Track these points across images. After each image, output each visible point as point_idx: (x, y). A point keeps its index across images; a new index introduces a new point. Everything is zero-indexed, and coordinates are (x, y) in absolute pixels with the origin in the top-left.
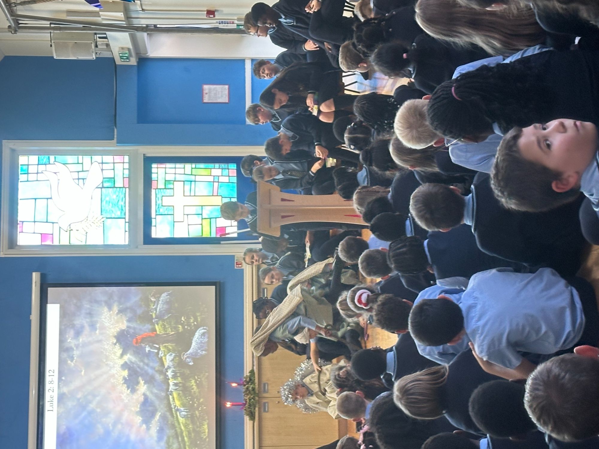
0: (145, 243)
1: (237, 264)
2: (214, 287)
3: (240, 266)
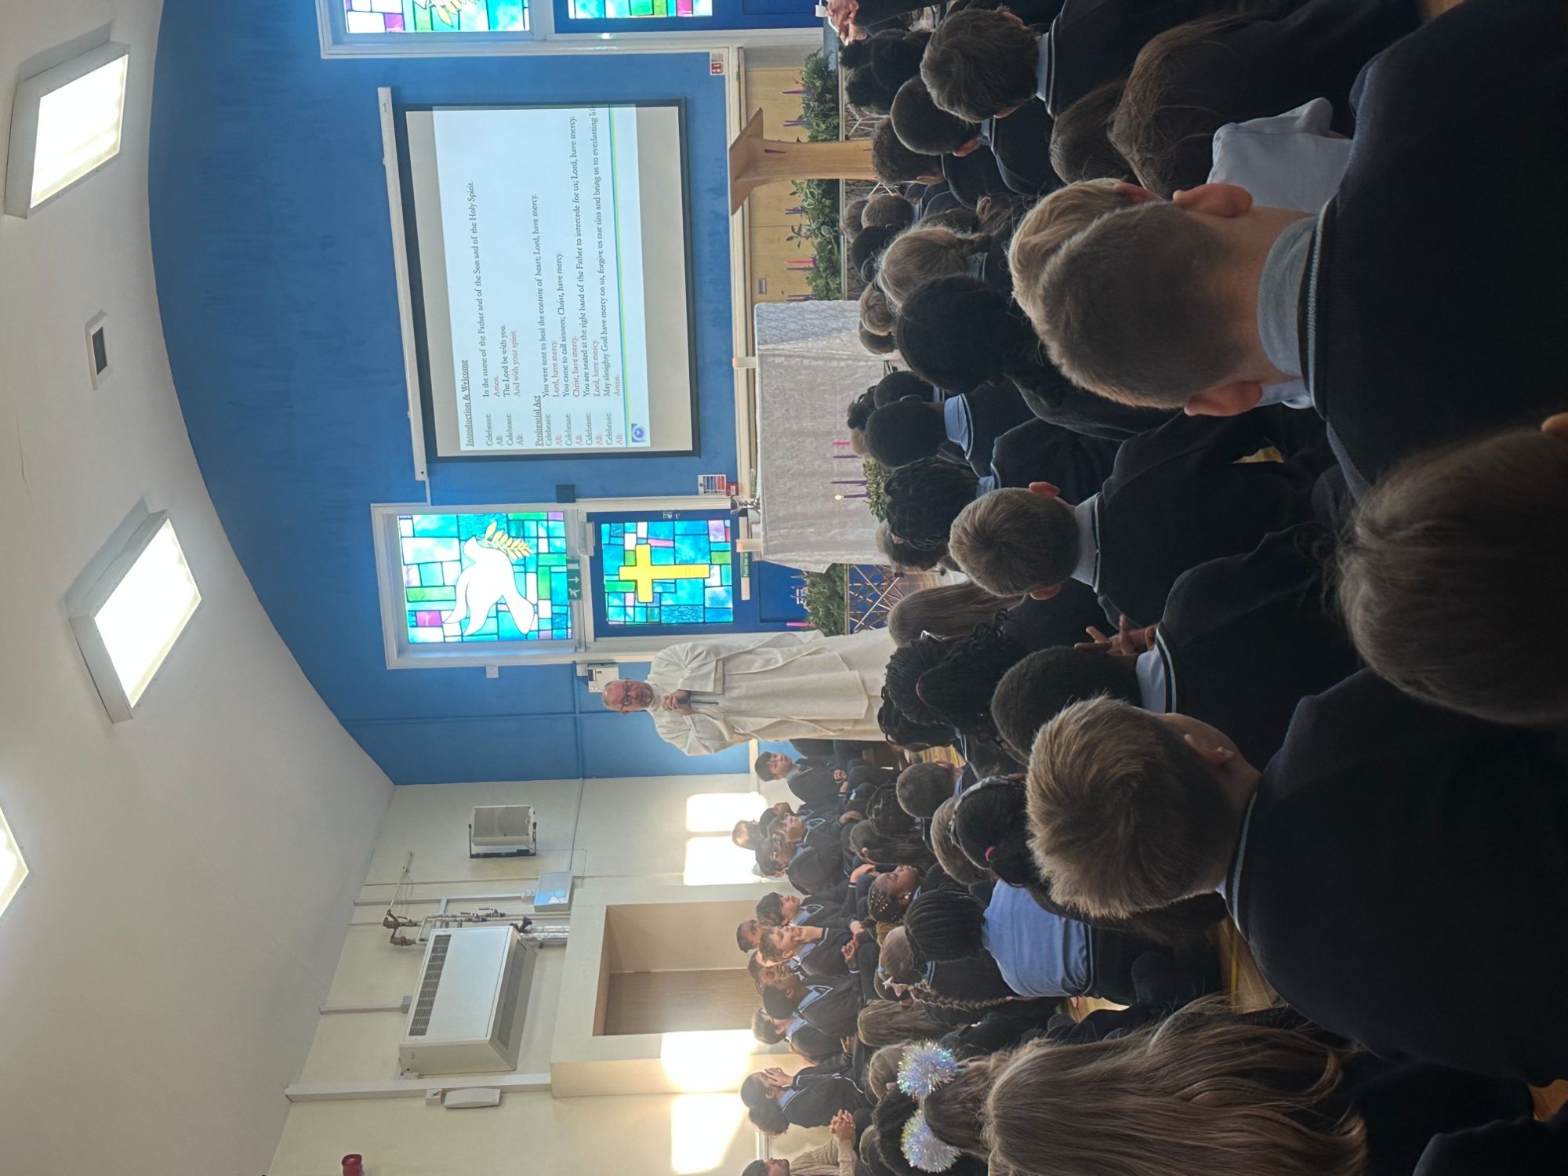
0: (559, 29)
1: (713, 68)
2: (676, 108)
3: (718, 70)
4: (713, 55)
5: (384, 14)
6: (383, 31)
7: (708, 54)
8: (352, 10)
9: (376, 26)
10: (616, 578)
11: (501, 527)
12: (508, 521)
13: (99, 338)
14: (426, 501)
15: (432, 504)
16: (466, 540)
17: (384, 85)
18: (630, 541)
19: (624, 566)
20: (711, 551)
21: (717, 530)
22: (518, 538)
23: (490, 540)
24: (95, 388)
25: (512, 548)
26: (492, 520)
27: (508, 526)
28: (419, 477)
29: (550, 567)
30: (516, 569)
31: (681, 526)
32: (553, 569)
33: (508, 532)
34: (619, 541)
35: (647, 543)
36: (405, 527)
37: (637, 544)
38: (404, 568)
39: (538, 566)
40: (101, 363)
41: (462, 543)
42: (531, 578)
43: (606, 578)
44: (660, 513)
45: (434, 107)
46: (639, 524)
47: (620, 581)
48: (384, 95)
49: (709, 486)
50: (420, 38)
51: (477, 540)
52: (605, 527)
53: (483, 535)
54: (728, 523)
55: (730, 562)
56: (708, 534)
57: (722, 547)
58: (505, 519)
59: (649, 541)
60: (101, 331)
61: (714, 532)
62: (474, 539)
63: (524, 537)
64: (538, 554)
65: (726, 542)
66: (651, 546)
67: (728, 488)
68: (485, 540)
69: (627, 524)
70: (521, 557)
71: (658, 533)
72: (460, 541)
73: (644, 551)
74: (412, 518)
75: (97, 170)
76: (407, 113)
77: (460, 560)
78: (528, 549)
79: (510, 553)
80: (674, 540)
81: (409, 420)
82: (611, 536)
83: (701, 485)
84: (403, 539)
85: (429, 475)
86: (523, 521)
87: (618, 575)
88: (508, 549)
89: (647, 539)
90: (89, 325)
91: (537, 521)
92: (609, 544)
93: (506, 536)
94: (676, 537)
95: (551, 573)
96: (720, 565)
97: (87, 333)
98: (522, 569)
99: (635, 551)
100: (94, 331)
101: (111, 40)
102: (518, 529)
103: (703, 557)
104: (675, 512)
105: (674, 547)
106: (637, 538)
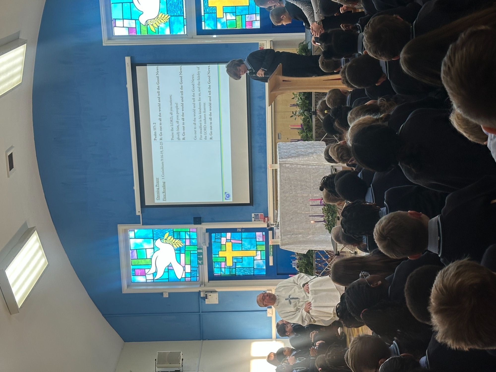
0: (198, 34)
4: (260, 44)
5: (128, 28)
6: (128, 35)
7: (258, 43)
8: (116, 26)
9: (125, 32)
10: (218, 256)
11: (171, 234)
12: (174, 232)
13: (11, 157)
14: (140, 223)
15: (143, 225)
16: (156, 240)
17: (128, 56)
18: (223, 240)
19: (221, 251)
20: (257, 245)
21: (259, 236)
22: (178, 239)
23: (166, 240)
24: (8, 177)
25: (175, 243)
26: (167, 231)
27: (173, 234)
28: (138, 214)
29: (190, 251)
30: (176, 252)
31: (244, 235)
32: (191, 252)
33: (173, 237)
34: (219, 241)
35: (231, 242)
36: (132, 234)
37: (226, 242)
38: (130, 251)
39: (185, 251)
40: (11, 166)
41: (155, 241)
42: (183, 256)
43: (213, 256)
44: (236, 229)
45: (147, 65)
46: (227, 233)
47: (219, 257)
48: (128, 60)
49: (257, 218)
50: (143, 37)
51: (161, 240)
52: (213, 235)
53: (163, 238)
54: (264, 233)
55: (264, 249)
56: (256, 238)
57: (261, 243)
58: (172, 231)
59: (232, 241)
60: (11, 154)
61: (258, 237)
62: (159, 239)
63: (180, 239)
64: (185, 245)
65: (263, 241)
66: (232, 243)
67: (264, 219)
68: (164, 240)
69: (222, 233)
70: (178, 247)
71: (235, 237)
72: (154, 240)
73: (229, 245)
74: (134, 231)
75: (13, 89)
76: (136, 67)
77: (154, 248)
78: (181, 243)
79: (174, 245)
80: (242, 240)
81: (134, 190)
82: (215, 239)
83: (253, 218)
84: (130, 239)
85: (141, 213)
86: (180, 232)
87: (219, 255)
88: (173, 243)
89: (231, 240)
90: (7, 151)
91: (185, 232)
92: (215, 242)
93: (173, 238)
94: (243, 239)
95: (191, 253)
96: (261, 251)
97: (6, 154)
98: (179, 252)
99: (226, 245)
100: (9, 154)
101: (19, 38)
102: (177, 235)
103: (254, 248)
104: (242, 229)
105: (242, 243)
106: (226, 239)
